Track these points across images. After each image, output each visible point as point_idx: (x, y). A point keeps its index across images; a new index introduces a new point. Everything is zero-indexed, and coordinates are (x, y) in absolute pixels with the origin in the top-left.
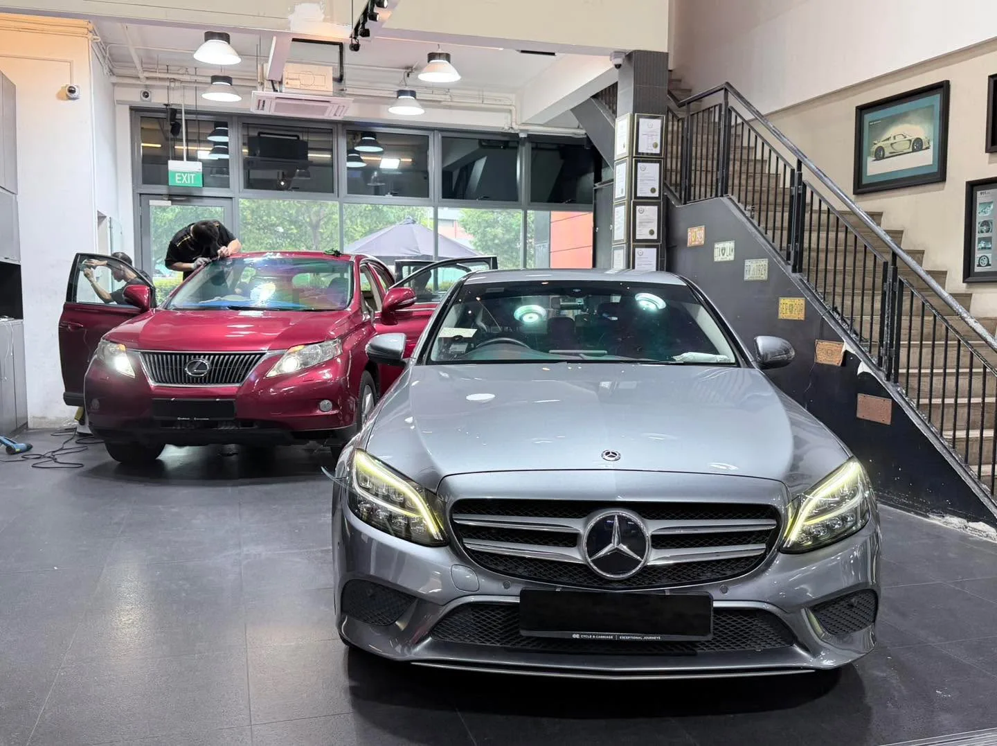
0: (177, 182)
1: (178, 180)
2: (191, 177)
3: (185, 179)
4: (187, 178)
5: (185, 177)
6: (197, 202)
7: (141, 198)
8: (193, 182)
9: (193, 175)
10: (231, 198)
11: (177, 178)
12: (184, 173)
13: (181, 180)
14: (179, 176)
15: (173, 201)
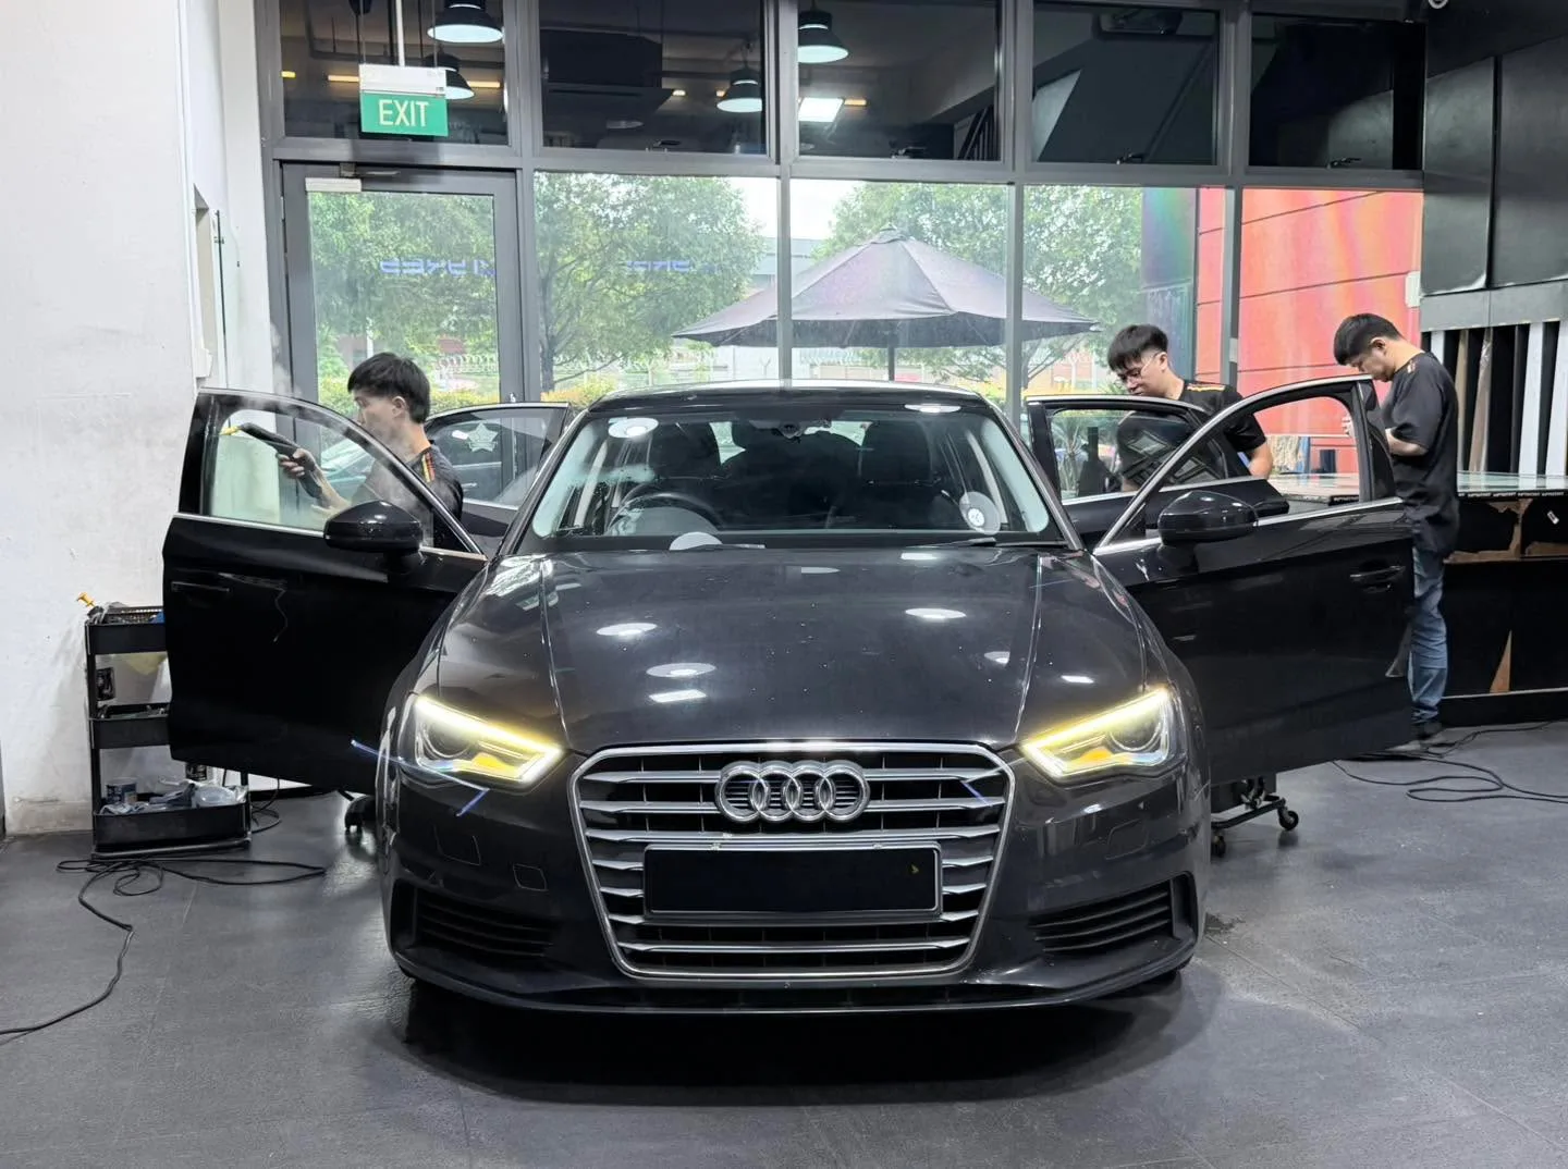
0: (382, 122)
1: (386, 118)
2: (418, 109)
3: (402, 115)
4: (408, 113)
5: (402, 111)
6: (426, 183)
7: (285, 176)
8: (423, 123)
9: (422, 104)
10: (513, 171)
11: (382, 112)
12: (402, 98)
13: (394, 118)
14: (386, 107)
15: (364, 180)
